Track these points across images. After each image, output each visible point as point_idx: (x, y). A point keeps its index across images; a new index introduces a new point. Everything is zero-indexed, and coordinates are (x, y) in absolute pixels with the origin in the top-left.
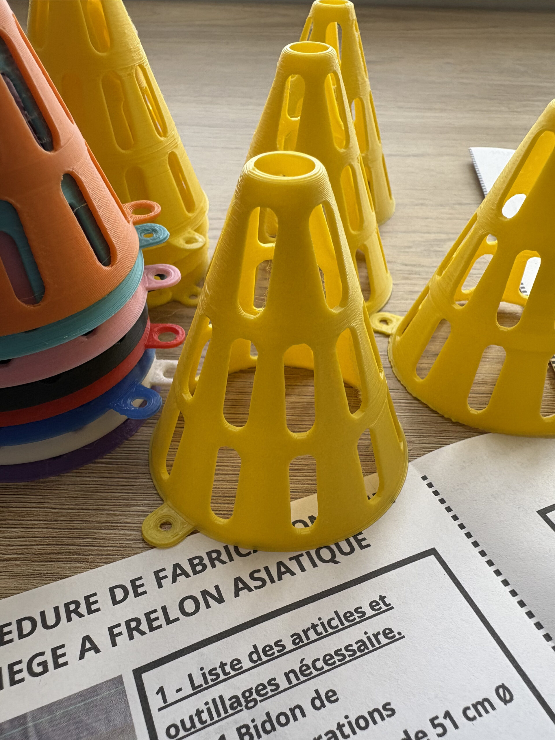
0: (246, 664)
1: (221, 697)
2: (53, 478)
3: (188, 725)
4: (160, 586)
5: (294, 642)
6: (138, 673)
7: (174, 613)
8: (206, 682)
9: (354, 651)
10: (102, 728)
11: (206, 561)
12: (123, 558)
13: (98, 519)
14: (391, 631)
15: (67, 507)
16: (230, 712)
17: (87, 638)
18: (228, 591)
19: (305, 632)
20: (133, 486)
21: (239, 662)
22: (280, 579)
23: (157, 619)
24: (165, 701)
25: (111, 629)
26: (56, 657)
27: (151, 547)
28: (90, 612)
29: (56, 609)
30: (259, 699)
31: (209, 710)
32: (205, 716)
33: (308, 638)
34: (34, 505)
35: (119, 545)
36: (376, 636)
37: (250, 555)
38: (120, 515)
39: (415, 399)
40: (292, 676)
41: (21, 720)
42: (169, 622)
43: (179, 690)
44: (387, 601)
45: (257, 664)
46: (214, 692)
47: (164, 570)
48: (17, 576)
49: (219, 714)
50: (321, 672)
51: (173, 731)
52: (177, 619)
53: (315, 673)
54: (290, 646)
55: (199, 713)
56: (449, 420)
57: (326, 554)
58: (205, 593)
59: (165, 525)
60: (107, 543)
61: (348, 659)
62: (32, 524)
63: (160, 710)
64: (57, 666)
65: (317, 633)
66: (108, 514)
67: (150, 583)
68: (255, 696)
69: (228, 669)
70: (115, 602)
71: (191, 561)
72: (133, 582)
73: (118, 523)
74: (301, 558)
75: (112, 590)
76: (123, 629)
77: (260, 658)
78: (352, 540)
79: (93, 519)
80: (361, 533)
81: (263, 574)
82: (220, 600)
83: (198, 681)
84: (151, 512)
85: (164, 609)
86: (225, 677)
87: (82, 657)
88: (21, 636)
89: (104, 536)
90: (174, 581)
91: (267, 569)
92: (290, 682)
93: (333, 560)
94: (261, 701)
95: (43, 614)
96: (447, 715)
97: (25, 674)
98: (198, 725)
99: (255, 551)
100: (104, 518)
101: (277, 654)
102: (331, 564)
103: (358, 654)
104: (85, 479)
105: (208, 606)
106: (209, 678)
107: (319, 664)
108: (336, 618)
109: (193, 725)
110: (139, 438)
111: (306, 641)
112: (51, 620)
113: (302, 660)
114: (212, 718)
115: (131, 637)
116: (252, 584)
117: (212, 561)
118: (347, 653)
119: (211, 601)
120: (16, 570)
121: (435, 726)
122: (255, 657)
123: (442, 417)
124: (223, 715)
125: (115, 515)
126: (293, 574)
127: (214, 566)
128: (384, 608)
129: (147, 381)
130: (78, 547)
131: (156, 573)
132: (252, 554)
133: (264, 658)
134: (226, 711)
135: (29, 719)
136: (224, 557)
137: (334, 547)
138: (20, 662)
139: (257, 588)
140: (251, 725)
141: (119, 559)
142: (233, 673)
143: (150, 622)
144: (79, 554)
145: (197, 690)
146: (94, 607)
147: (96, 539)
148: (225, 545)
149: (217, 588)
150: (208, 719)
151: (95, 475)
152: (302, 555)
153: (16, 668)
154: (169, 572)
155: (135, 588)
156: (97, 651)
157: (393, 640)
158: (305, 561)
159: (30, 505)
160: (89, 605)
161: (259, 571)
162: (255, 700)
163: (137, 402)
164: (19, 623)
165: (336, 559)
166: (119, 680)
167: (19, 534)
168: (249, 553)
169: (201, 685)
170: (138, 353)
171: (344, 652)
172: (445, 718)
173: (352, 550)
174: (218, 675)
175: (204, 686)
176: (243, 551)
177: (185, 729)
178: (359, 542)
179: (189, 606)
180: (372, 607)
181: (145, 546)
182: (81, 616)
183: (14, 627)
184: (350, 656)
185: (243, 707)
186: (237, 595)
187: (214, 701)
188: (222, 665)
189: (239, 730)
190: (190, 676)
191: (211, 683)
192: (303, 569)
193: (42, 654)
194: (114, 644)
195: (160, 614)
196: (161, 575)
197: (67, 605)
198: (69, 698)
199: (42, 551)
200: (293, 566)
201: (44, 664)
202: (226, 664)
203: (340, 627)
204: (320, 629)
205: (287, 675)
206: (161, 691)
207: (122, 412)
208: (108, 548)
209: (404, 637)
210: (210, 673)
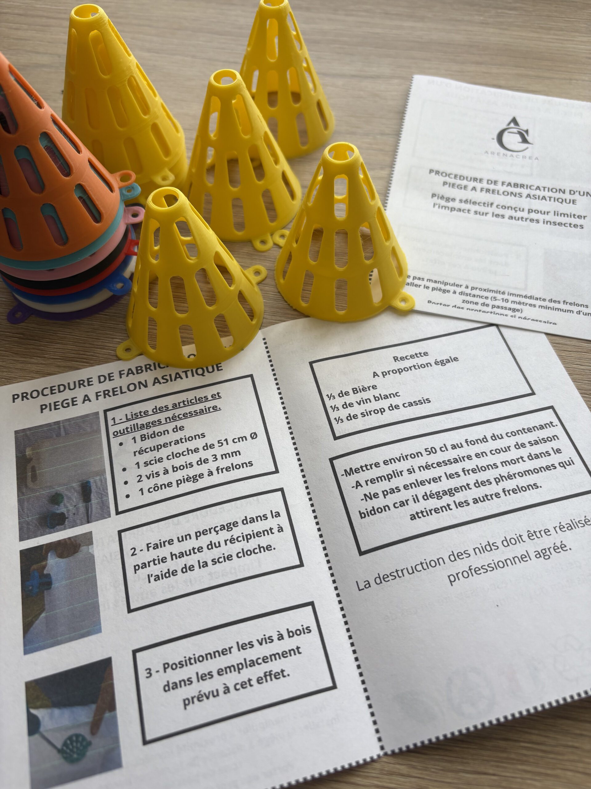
0: (150, 412)
1: (137, 424)
2: (78, 320)
3: (122, 432)
4: (121, 377)
5: (173, 407)
6: (105, 411)
7: (125, 389)
8: (132, 417)
9: (197, 413)
10: (89, 430)
11: (144, 369)
12: (106, 363)
13: (97, 344)
14: (216, 407)
15: (83, 336)
16: (140, 429)
17: (86, 396)
18: (150, 383)
19: (179, 403)
20: (116, 328)
21: (148, 412)
22: (175, 380)
23: (117, 391)
24: (115, 422)
25: (97, 393)
26: (73, 402)
27: (119, 359)
28: (89, 385)
29: (75, 382)
30: (152, 426)
31: (131, 428)
32: (129, 430)
33: (179, 406)
34: (68, 334)
35: (105, 357)
36: (209, 408)
37: (165, 368)
38: (108, 343)
39: (279, 292)
40: (168, 419)
41: (57, 423)
42: (122, 393)
43: (120, 420)
44: (220, 395)
45: (155, 413)
46: (135, 422)
47: (124, 370)
48: (59, 366)
49: (135, 429)
50: (181, 419)
51: (116, 433)
52: (126, 392)
53: (178, 419)
54: (170, 408)
55: (127, 428)
56: (292, 307)
57: (200, 371)
58: (140, 383)
59: (128, 350)
60: (100, 356)
61: (194, 415)
62: (66, 343)
63: (112, 425)
64: (73, 405)
65: (184, 404)
66: (102, 342)
67: (116, 376)
68: (151, 425)
69: (142, 414)
70: (100, 382)
71: (137, 368)
72: (109, 374)
73: (106, 346)
74: (188, 372)
75: (99, 377)
76: (102, 394)
77: (157, 411)
78: (215, 367)
79: (95, 343)
80: (220, 364)
81: (168, 378)
82: (146, 386)
83: (130, 417)
84: (122, 343)
85: (121, 387)
86: (140, 417)
87: (83, 403)
88: (60, 392)
89: (99, 352)
90: (127, 376)
91: (170, 375)
92: (166, 421)
93: (203, 375)
94: (153, 427)
95: (69, 384)
96: (226, 440)
97: (60, 406)
98: (126, 433)
99: (167, 367)
100: (100, 343)
101: (164, 410)
102: (201, 376)
103: (199, 414)
104: (93, 322)
105: (140, 388)
106: (134, 416)
107: (180, 416)
108: (195, 400)
109: (124, 432)
110: (123, 302)
111: (178, 407)
112: (72, 386)
113: (174, 414)
114: (132, 430)
115: (105, 397)
116: (162, 381)
117: (146, 369)
118: (194, 413)
119: (142, 386)
120: (59, 363)
121: (219, 443)
122: (155, 411)
123: (289, 305)
124: (136, 430)
125: (106, 342)
126: (182, 378)
127: (146, 371)
128: (217, 397)
129: (127, 274)
130: (87, 356)
131: (120, 372)
132: (166, 368)
133: (158, 411)
134: (138, 429)
135: (61, 423)
136: (152, 368)
137: (205, 369)
138: (58, 402)
139: (163, 383)
140: (147, 435)
141: (104, 363)
142: (144, 415)
143: (114, 392)
144: (87, 359)
145: (128, 420)
146: (91, 383)
147: (95, 353)
148: (154, 362)
149: (146, 381)
150: (130, 431)
151: (99, 321)
152: (189, 371)
153: (57, 404)
154: (126, 372)
155: (110, 377)
156: (90, 401)
157: (216, 410)
158: (189, 374)
159: (66, 333)
160: (89, 382)
161: (166, 376)
162: (150, 427)
163: (119, 285)
164: (59, 386)
165: (204, 374)
166: (97, 413)
167: (61, 347)
168: (164, 367)
169: (130, 419)
170: (122, 257)
171: (193, 413)
172: (224, 441)
173: (213, 370)
174: (138, 416)
175: (131, 419)
176: (162, 366)
177: (121, 433)
178: (218, 367)
179: (132, 387)
180: (212, 396)
181: (117, 359)
182: (85, 386)
183: (56, 388)
184: (195, 414)
185: (145, 428)
186: (154, 385)
187: (134, 425)
188: (140, 412)
189: (141, 436)
190: (126, 415)
191: (134, 418)
192: (187, 377)
193: (67, 400)
194: (97, 399)
195: (118, 389)
196: (122, 372)
197: (79, 381)
198: (77, 417)
199: (70, 356)
200: (183, 375)
201: (68, 404)
202: (142, 412)
203: (195, 403)
204: (186, 403)
205: (166, 419)
206: (114, 419)
207: (111, 290)
208: (100, 358)
209: (221, 410)
210: (135, 415)
